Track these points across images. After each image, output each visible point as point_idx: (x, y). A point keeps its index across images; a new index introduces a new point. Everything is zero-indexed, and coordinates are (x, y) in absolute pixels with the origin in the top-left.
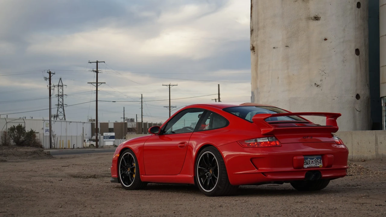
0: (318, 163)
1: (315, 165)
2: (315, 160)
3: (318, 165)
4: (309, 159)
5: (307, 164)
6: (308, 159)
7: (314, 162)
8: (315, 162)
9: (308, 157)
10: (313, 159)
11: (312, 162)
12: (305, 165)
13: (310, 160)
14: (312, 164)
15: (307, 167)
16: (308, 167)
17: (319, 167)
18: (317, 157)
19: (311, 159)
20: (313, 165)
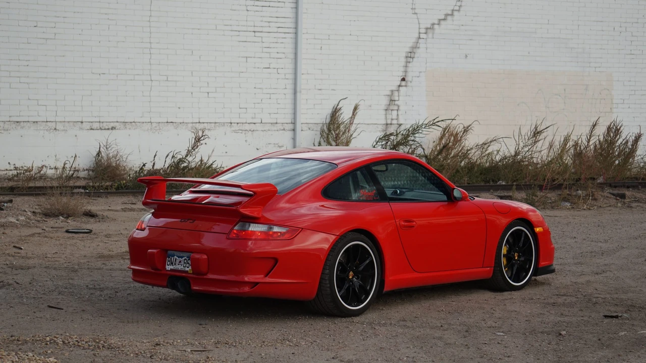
0: (188, 265)
1: (183, 267)
2: (185, 259)
3: (187, 269)
4: (177, 256)
5: (172, 263)
6: (175, 257)
7: (182, 263)
8: (184, 263)
9: (175, 253)
10: (182, 257)
11: (180, 262)
12: (168, 265)
13: (177, 258)
14: (178, 264)
15: (169, 269)
16: (171, 270)
17: (187, 272)
18: (188, 254)
19: (179, 257)
20: (180, 267)
